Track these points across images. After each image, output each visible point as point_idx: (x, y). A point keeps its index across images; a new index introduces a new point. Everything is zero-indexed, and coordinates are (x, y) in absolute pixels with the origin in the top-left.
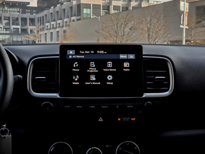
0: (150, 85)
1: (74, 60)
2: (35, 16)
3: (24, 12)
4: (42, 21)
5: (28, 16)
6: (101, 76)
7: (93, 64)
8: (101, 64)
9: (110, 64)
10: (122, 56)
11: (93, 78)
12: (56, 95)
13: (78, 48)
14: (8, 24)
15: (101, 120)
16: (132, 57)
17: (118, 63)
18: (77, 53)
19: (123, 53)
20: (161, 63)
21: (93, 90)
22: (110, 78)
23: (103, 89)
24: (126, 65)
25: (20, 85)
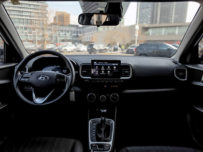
0: (123, 75)
1: (96, 66)
2: (81, 30)
3: (77, 29)
4: (84, 32)
5: (79, 30)
6: (106, 71)
7: (103, 67)
8: (106, 67)
9: (109, 67)
10: (113, 64)
11: (103, 72)
12: (90, 78)
13: (98, 61)
14: (71, 33)
15: (105, 86)
16: (117, 64)
17: (112, 67)
18: (97, 63)
19: (114, 63)
20: (127, 67)
21: (102, 76)
22: (109, 72)
23: (106, 76)
24: (115, 67)
25: (77, 75)
